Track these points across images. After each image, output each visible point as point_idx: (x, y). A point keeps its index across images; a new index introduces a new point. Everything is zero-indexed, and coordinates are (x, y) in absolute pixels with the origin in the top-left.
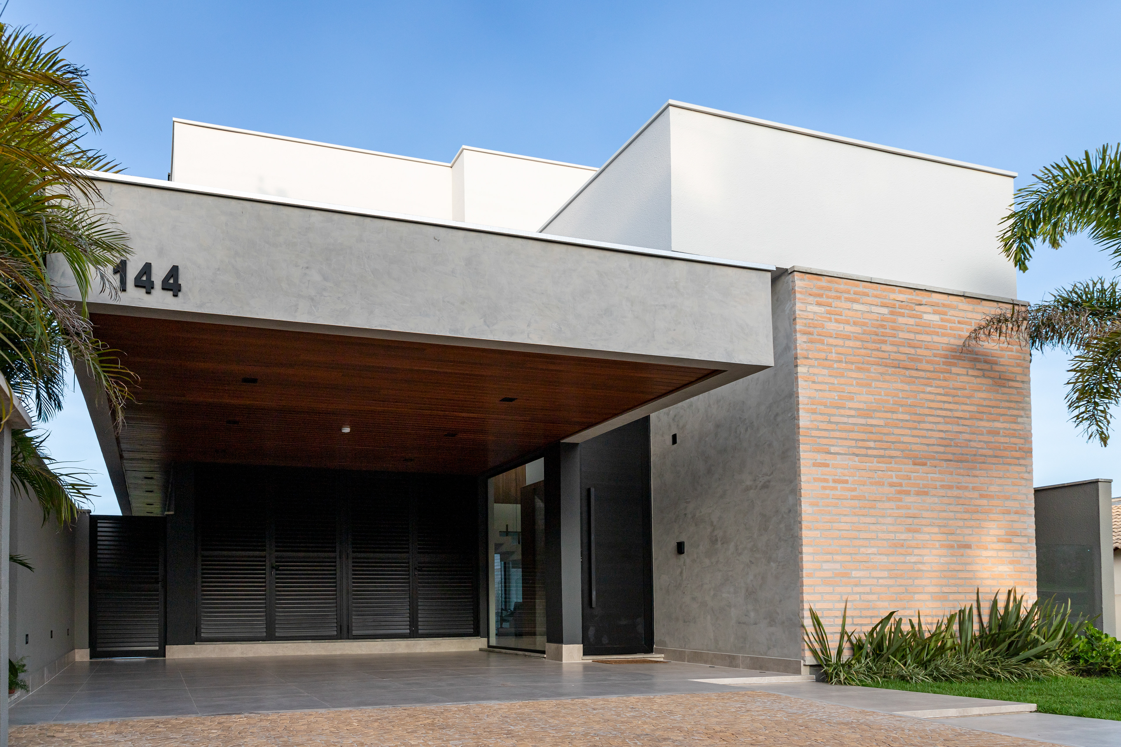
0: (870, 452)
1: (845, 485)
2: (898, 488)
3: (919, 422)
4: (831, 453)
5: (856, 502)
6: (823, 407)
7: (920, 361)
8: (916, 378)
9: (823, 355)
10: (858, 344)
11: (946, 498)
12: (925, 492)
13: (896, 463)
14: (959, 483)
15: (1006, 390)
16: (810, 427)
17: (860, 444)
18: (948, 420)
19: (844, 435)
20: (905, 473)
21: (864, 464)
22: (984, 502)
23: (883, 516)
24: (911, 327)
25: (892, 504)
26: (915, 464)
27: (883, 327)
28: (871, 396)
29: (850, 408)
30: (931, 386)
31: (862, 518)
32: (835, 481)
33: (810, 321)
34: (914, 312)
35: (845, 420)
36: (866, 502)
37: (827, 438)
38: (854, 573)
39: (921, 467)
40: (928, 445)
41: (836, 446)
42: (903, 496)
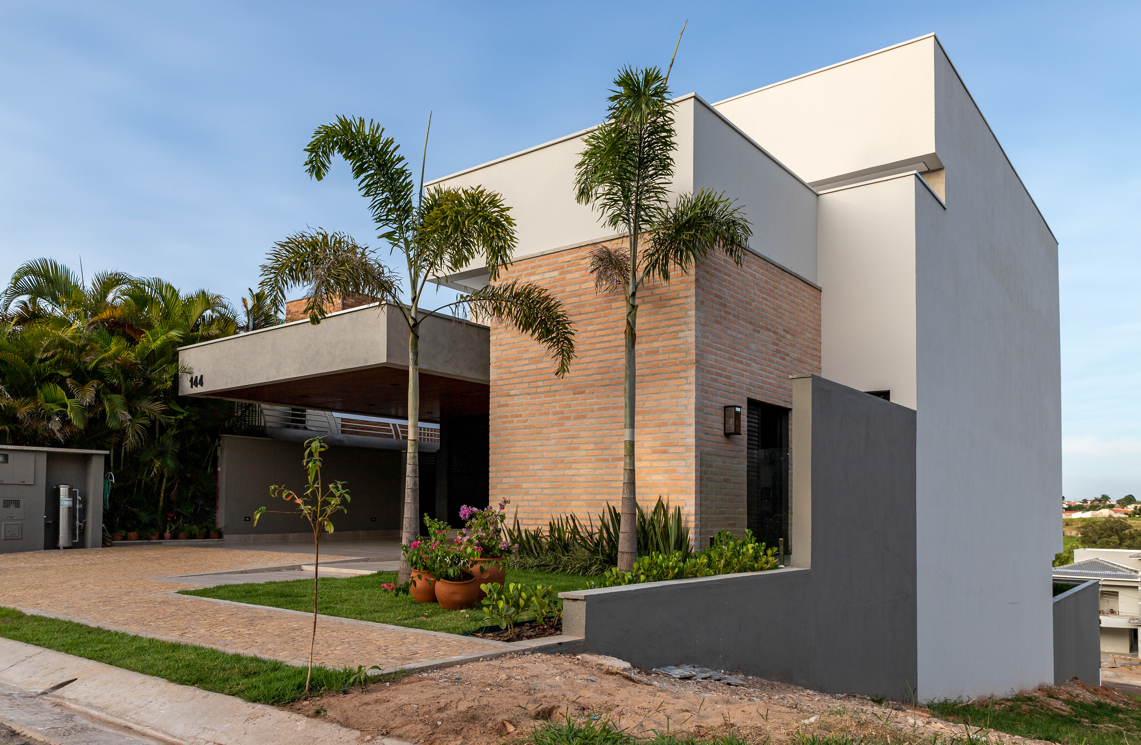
2: (561, 415)
4: (511, 396)
12: (583, 415)
13: (560, 395)
15: (667, 310)
16: (497, 379)
17: (533, 385)
18: (607, 350)
19: (521, 380)
20: (567, 402)
21: (535, 400)
24: (577, 279)
25: (556, 429)
27: (554, 287)
32: (512, 416)
34: (580, 266)
36: (535, 429)
37: (508, 385)
38: (524, 485)
39: (580, 395)
41: (515, 389)
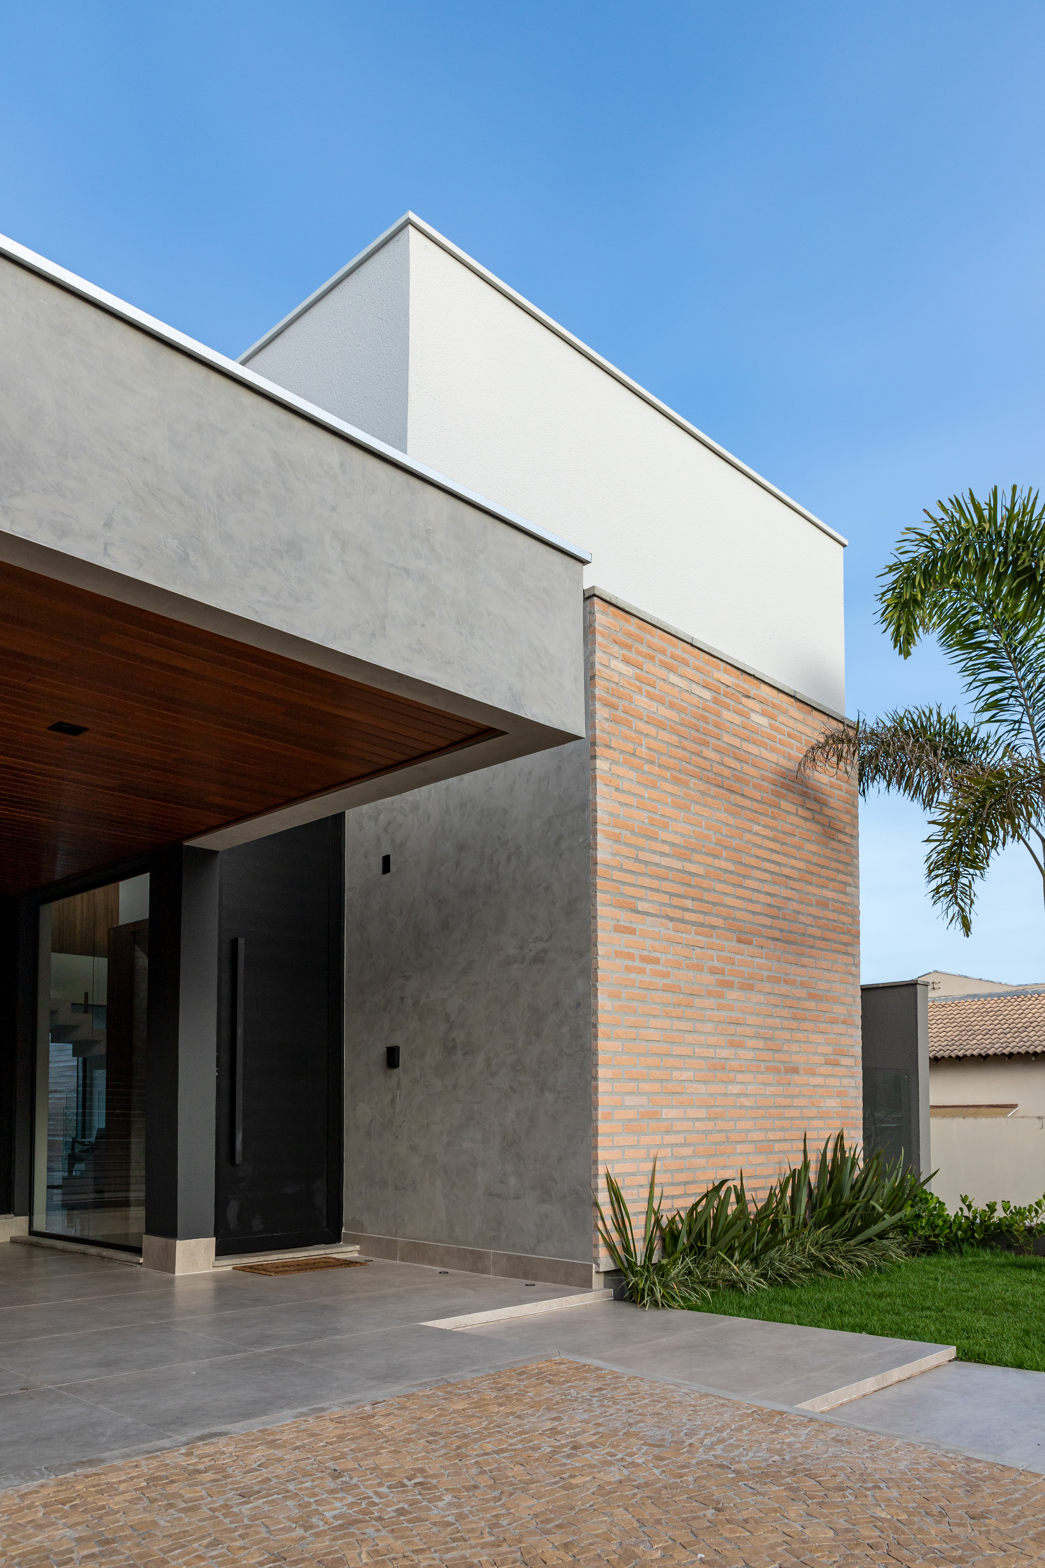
0: (688, 916)
1: (656, 967)
2: (720, 977)
3: (745, 877)
4: (639, 912)
5: (669, 995)
6: (628, 834)
7: (746, 783)
8: (743, 807)
9: (629, 746)
10: (675, 739)
11: (772, 996)
12: (749, 985)
13: (718, 937)
14: (787, 974)
15: (835, 845)
16: (612, 864)
17: (676, 901)
18: (776, 878)
19: (654, 884)
20: (728, 954)
21: (680, 934)
22: (811, 1004)
23: (701, 1021)
24: (736, 728)
25: (713, 1001)
26: (739, 941)
27: (705, 719)
28: (689, 826)
29: (664, 842)
30: (759, 824)
31: (676, 1022)
32: (643, 959)
33: (614, 686)
34: (740, 706)
35: (656, 859)
36: (682, 996)
37: (633, 885)
38: (667, 1113)
39: (747, 946)
40: (754, 913)
41: (645, 900)
42: (725, 990)
